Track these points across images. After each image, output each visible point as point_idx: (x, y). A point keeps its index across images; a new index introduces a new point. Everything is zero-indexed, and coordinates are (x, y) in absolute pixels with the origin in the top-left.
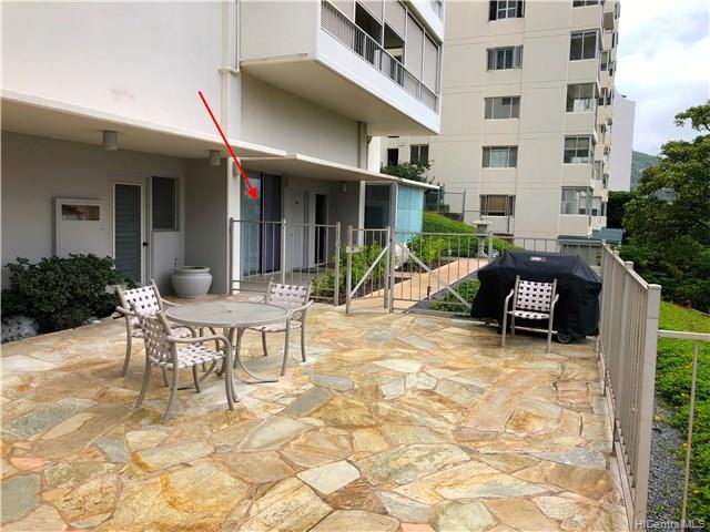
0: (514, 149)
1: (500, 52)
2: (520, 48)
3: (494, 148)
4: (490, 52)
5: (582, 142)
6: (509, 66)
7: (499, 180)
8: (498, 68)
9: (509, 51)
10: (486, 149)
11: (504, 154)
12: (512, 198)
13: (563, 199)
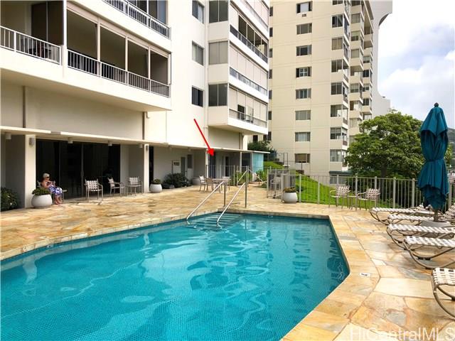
0: (309, 133)
1: (301, 91)
2: (310, 90)
3: (300, 133)
4: (297, 91)
5: (338, 130)
6: (306, 97)
7: (303, 147)
8: (301, 98)
9: (305, 90)
10: (296, 133)
11: (305, 136)
12: (309, 155)
13: (331, 155)
